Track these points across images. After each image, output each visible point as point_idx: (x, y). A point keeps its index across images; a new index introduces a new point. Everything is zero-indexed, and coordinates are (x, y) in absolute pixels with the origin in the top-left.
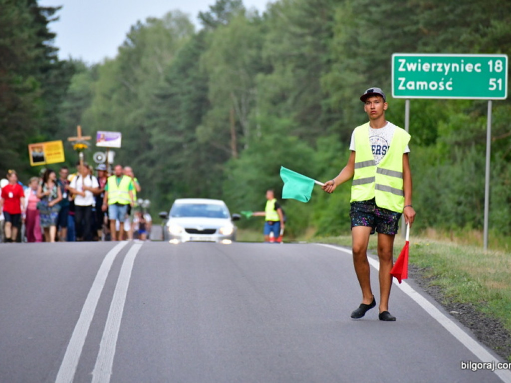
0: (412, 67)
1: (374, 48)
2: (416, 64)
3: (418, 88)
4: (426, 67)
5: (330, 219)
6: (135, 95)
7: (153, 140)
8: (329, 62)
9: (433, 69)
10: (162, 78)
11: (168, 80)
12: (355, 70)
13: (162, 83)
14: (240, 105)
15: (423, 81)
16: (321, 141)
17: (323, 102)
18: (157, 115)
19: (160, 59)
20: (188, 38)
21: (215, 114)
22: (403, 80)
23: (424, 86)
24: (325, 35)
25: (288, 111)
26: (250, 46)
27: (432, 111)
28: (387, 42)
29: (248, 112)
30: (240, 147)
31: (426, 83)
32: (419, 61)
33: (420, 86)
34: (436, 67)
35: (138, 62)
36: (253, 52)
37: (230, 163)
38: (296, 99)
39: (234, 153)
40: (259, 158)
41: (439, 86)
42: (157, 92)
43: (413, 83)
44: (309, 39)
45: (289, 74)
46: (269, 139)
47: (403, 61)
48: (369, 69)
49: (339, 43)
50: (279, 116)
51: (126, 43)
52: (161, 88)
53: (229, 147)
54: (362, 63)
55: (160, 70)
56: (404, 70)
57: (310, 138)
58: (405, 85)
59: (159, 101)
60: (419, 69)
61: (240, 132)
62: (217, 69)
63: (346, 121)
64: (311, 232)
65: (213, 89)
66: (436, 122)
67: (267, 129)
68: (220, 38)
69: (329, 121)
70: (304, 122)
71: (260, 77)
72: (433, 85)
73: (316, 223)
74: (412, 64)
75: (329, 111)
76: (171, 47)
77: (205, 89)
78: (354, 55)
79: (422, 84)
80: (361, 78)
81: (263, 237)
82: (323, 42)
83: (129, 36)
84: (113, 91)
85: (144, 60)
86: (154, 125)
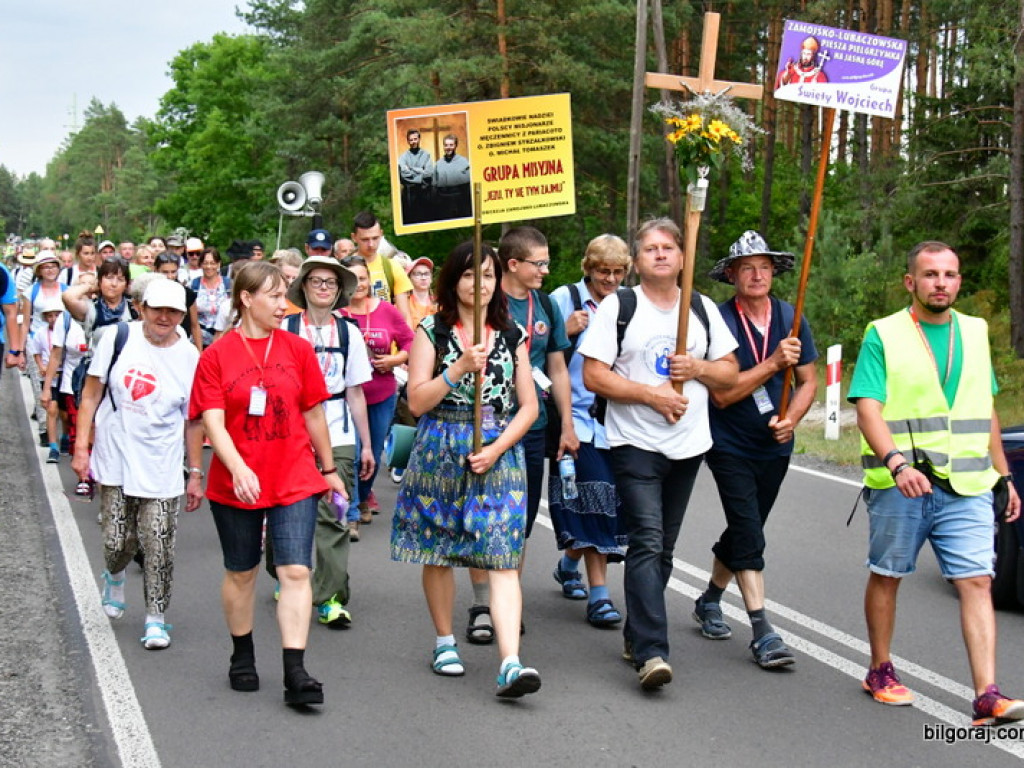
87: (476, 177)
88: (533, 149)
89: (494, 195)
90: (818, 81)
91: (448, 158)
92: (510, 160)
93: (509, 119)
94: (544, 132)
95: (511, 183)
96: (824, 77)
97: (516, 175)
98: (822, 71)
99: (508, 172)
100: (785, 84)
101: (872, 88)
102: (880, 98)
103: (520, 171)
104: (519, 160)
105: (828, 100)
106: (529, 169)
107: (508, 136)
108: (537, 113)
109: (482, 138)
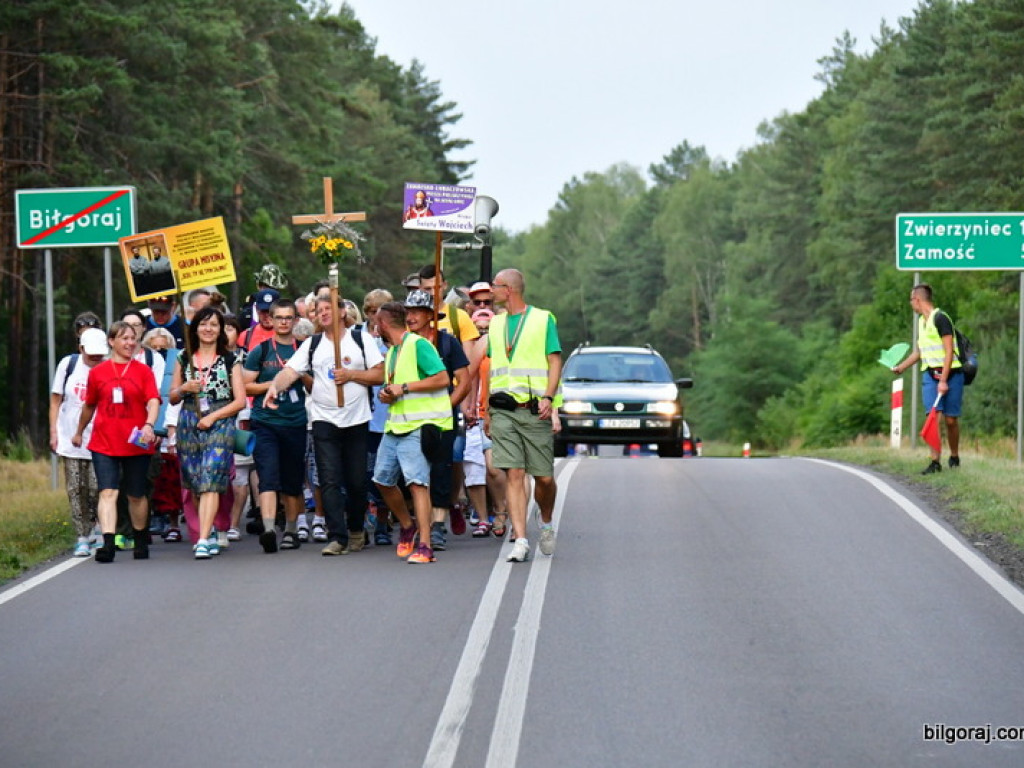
0: (921, 230)
1: (875, 207)
2: (926, 227)
3: (930, 257)
4: (940, 230)
5: (821, 426)
6: (571, 272)
7: (595, 329)
8: (817, 225)
9: (949, 233)
10: (605, 249)
11: (612, 252)
12: (851, 235)
13: (605, 256)
14: (705, 283)
15: (936, 248)
16: (808, 326)
17: (810, 277)
18: (599, 297)
19: (602, 225)
20: (637, 198)
21: (673, 294)
22: (910, 247)
23: (938, 254)
24: (812, 191)
25: (766, 289)
26: (717, 208)
27: (950, 286)
28: (892, 199)
29: (716, 291)
30: (705, 336)
31: (940, 251)
32: (931, 222)
33: (932, 254)
34: (953, 230)
35: (575, 229)
36: (721, 215)
37: (692, 356)
38: (776, 272)
39: (697, 344)
40: (728, 349)
41: (956, 255)
42: (598, 267)
43: (923, 251)
44: (791, 196)
45: (766, 240)
46: (741, 326)
47: (911, 223)
48: (868, 234)
49: (829, 201)
50: (753, 295)
51: (558, 206)
52: (605, 263)
53: (690, 336)
54: (859, 225)
55: (603, 239)
56: (912, 234)
57: (794, 323)
58: (913, 253)
59: (601, 278)
60: (931, 233)
61: (705, 316)
62: (675, 237)
63: (840, 301)
64: (797, 443)
65: (670, 261)
66: (955, 300)
67: (738, 313)
68: (679, 196)
69: (819, 302)
70: (786, 302)
71: (730, 245)
72: (949, 253)
73: (804, 432)
74: (922, 227)
75: (818, 288)
76: (615, 209)
77: (661, 263)
78: (850, 216)
79: (935, 252)
80: (859, 245)
81: (736, 450)
82: (808, 200)
83: (561, 196)
84: (543, 267)
85: (581, 226)
86: (596, 309)
87: (174, 267)
88: (206, 249)
89: (187, 276)
90: (428, 215)
91: (157, 259)
92: (193, 256)
93: (188, 234)
94: (210, 239)
95: (196, 268)
96: (431, 213)
97: (197, 263)
98: (429, 209)
99: (192, 262)
100: (409, 218)
101: (459, 216)
102: (464, 222)
103: (200, 261)
104: (198, 255)
105: (435, 225)
106: (204, 259)
107: (189, 243)
108: (206, 228)
109: (175, 246)
